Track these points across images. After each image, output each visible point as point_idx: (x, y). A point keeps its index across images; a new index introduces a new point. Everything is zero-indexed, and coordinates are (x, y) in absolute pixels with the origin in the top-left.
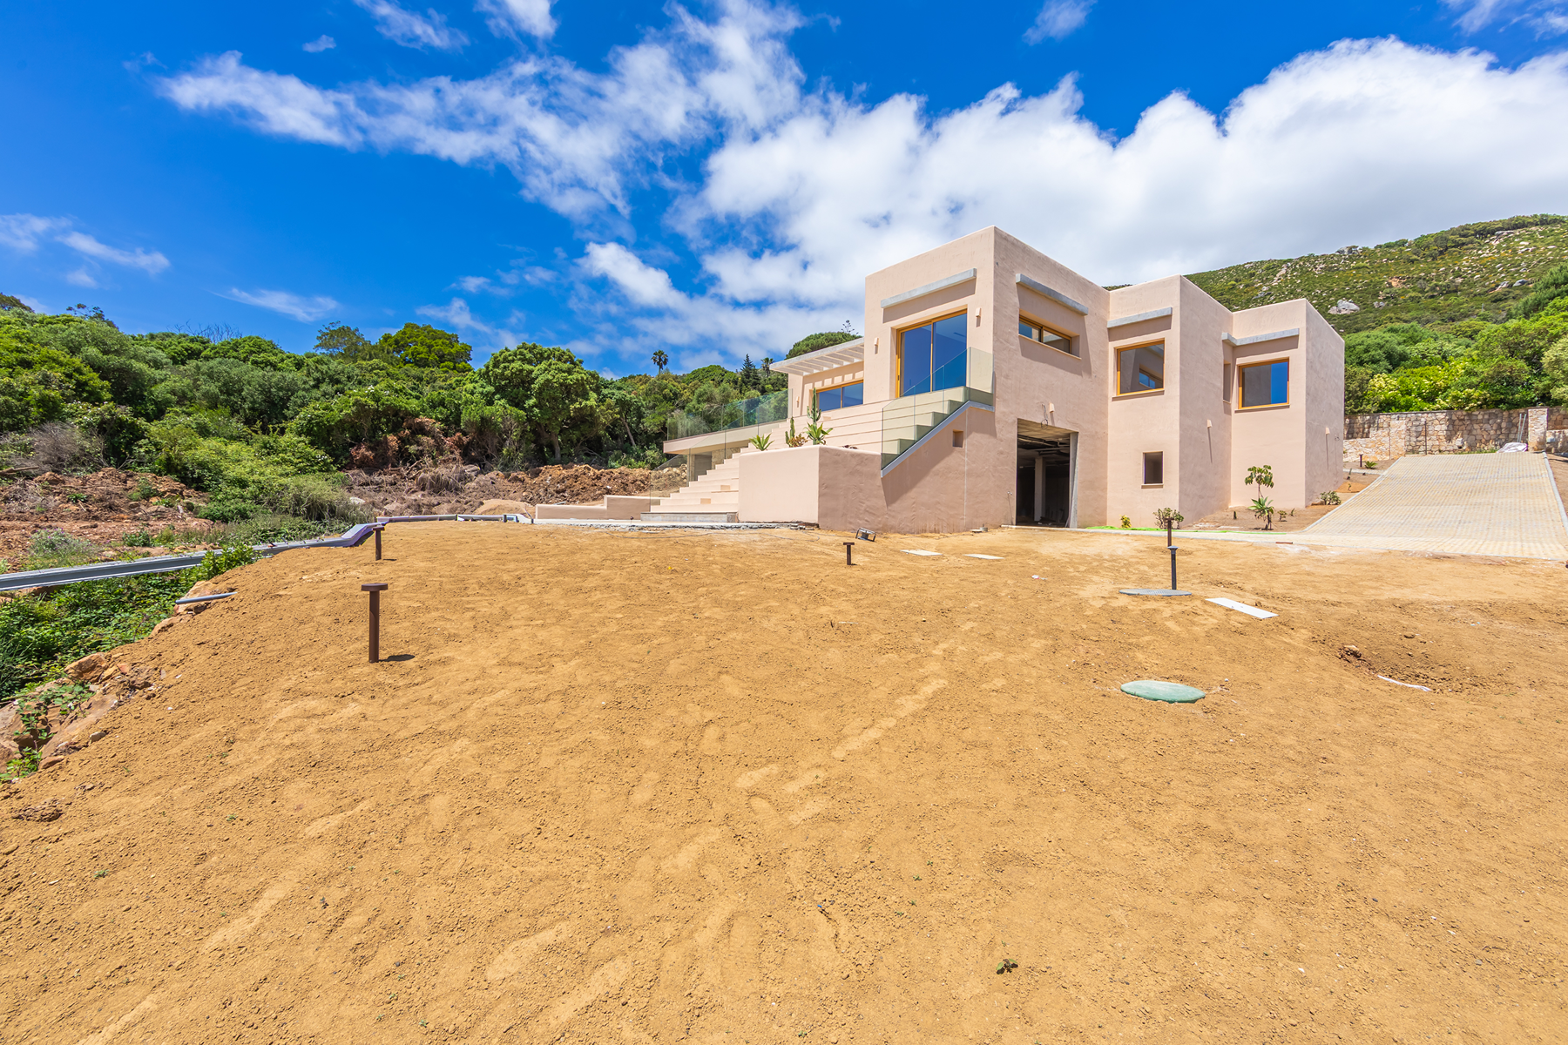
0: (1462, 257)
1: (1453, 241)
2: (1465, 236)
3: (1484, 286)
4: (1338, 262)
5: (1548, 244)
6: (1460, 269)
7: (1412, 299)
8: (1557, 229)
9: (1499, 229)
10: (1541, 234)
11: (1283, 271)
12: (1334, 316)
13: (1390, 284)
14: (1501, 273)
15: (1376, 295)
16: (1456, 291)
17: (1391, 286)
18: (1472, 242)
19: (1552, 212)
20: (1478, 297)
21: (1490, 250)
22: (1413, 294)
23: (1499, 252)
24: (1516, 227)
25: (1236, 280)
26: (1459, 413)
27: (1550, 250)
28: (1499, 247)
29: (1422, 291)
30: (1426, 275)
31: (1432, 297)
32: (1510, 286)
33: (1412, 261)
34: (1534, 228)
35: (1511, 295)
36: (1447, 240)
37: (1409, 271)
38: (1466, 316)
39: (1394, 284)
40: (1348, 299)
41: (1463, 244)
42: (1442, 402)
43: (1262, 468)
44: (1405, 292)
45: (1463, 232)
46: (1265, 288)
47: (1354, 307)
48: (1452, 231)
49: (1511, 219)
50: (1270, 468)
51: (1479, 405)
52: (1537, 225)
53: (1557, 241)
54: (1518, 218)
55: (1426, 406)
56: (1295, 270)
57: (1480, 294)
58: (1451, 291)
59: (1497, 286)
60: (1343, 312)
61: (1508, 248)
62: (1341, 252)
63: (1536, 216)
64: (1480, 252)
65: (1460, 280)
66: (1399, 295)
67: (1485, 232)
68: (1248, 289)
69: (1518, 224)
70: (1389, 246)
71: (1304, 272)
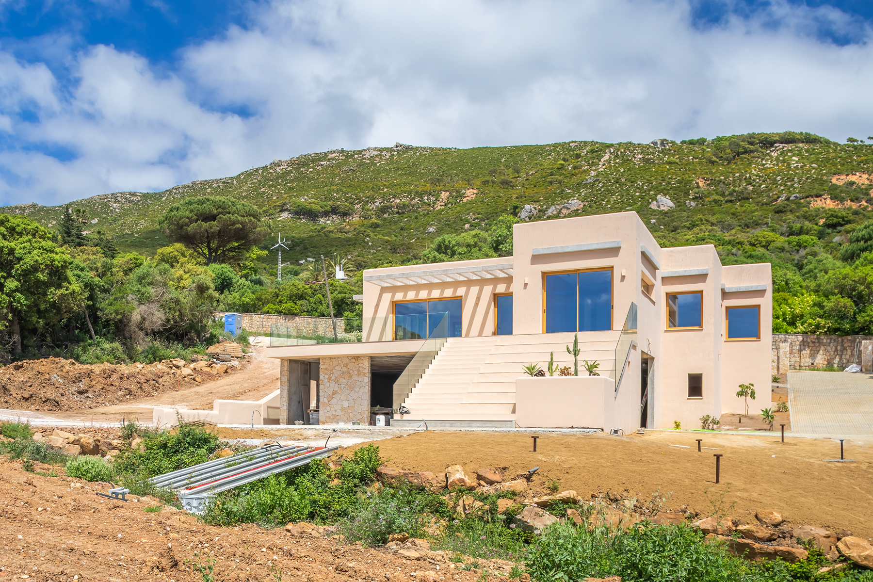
0: (750, 164)
1: (744, 148)
2: (751, 144)
3: (768, 196)
4: (653, 154)
5: (812, 162)
6: (750, 177)
7: (715, 201)
8: (817, 148)
9: (775, 142)
10: (807, 151)
11: (607, 157)
12: (654, 211)
13: (697, 183)
14: (781, 185)
15: (687, 194)
16: (748, 199)
17: (698, 187)
18: (757, 151)
19: (814, 132)
20: (765, 207)
21: (771, 161)
22: (717, 197)
23: (777, 165)
24: (788, 141)
25: (564, 160)
26: (812, 337)
27: (814, 168)
28: (777, 159)
29: (723, 195)
30: (725, 178)
31: (731, 201)
32: (788, 199)
33: (713, 163)
34: (801, 145)
35: (789, 208)
36: (739, 145)
37: (711, 173)
38: (757, 224)
39: (701, 184)
40: (665, 195)
41: (752, 152)
42: (801, 327)
43: (748, 385)
44: (710, 194)
45: (751, 139)
46: (593, 173)
47: (671, 204)
48: (742, 138)
49: (786, 133)
50: (753, 385)
51: (825, 332)
52: (803, 142)
53: (817, 160)
54: (790, 133)
55: (790, 329)
56: (617, 157)
57: (766, 204)
58: (744, 198)
59: (778, 198)
60: (662, 208)
61: (784, 161)
62: (655, 143)
63: (802, 133)
64: (764, 162)
65: (751, 188)
66: (706, 197)
67: (767, 143)
68: (576, 171)
69: (789, 139)
70: (691, 142)
71: (626, 161)
